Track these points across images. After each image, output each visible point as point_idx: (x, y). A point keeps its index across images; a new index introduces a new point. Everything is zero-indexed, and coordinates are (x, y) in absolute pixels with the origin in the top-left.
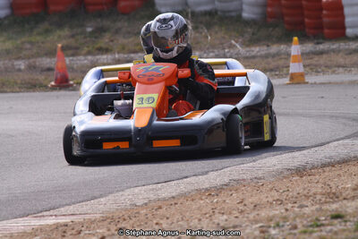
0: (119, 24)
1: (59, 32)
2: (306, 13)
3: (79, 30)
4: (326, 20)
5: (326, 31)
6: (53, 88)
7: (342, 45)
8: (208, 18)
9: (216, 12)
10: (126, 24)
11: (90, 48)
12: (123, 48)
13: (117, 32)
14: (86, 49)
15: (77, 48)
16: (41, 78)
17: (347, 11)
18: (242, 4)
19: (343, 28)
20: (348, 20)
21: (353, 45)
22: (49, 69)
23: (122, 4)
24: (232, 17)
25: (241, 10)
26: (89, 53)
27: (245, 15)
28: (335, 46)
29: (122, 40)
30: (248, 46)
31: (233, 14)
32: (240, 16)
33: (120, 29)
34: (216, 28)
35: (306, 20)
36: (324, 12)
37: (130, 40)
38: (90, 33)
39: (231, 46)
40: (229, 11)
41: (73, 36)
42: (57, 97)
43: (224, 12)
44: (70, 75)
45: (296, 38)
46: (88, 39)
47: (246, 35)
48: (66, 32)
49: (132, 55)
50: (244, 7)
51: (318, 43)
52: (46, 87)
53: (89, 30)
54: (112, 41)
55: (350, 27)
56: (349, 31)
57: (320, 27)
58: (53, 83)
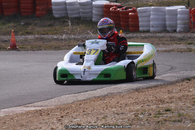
0: (36, 22)
1: (8, 24)
2: (121, 19)
3: (18, 24)
4: (130, 23)
5: (130, 28)
6: (9, 50)
7: (138, 35)
8: (77, 20)
9: (81, 17)
10: (39, 22)
11: (23, 32)
12: (38, 33)
13: (35, 25)
14: (21, 33)
15: (17, 32)
16: (4, 45)
17: (140, 19)
18: (92, 14)
19: (138, 27)
20: (140, 24)
21: (143, 35)
22: (6, 41)
23: (38, 13)
24: (88, 20)
25: (92, 17)
26: (22, 34)
27: (93, 19)
28: (135, 35)
29: (38, 29)
30: (95, 34)
31: (88, 19)
32: (91, 20)
33: (37, 24)
34: (81, 25)
35: (121, 23)
36: (130, 19)
37: (41, 29)
38: (23, 25)
39: (88, 33)
40: (86, 18)
41: (15, 26)
42: (13, 54)
43: (83, 18)
44: (17, 44)
45: (121, 31)
46: (22, 28)
47: (95, 29)
48: (12, 24)
49: (43, 36)
50: (93, 16)
51: (127, 34)
52: (6, 49)
53: (22, 24)
54: (33, 29)
55: (141, 27)
56: (141, 29)
57: (128, 26)
58: (9, 47)
